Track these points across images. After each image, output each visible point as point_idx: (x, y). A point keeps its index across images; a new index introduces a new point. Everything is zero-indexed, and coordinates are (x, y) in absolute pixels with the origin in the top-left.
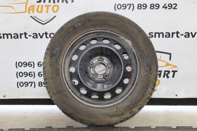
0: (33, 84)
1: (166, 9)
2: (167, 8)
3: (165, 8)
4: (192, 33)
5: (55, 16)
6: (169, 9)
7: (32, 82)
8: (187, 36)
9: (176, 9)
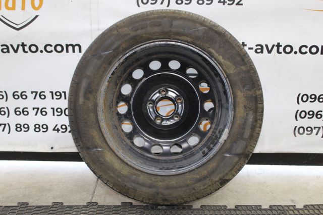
0: (7, 127)
1: (224, 4)
2: (226, 2)
3: (222, 4)
4: (267, 46)
5: (37, 16)
6: (229, 4)
7: (5, 125)
8: (259, 51)
9: (242, 4)
